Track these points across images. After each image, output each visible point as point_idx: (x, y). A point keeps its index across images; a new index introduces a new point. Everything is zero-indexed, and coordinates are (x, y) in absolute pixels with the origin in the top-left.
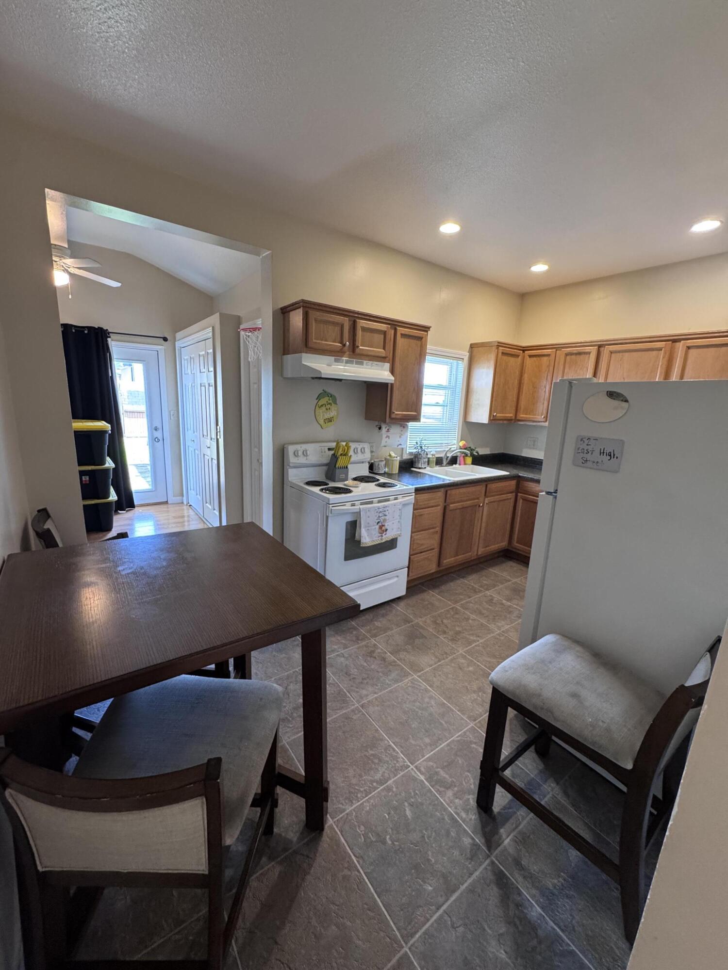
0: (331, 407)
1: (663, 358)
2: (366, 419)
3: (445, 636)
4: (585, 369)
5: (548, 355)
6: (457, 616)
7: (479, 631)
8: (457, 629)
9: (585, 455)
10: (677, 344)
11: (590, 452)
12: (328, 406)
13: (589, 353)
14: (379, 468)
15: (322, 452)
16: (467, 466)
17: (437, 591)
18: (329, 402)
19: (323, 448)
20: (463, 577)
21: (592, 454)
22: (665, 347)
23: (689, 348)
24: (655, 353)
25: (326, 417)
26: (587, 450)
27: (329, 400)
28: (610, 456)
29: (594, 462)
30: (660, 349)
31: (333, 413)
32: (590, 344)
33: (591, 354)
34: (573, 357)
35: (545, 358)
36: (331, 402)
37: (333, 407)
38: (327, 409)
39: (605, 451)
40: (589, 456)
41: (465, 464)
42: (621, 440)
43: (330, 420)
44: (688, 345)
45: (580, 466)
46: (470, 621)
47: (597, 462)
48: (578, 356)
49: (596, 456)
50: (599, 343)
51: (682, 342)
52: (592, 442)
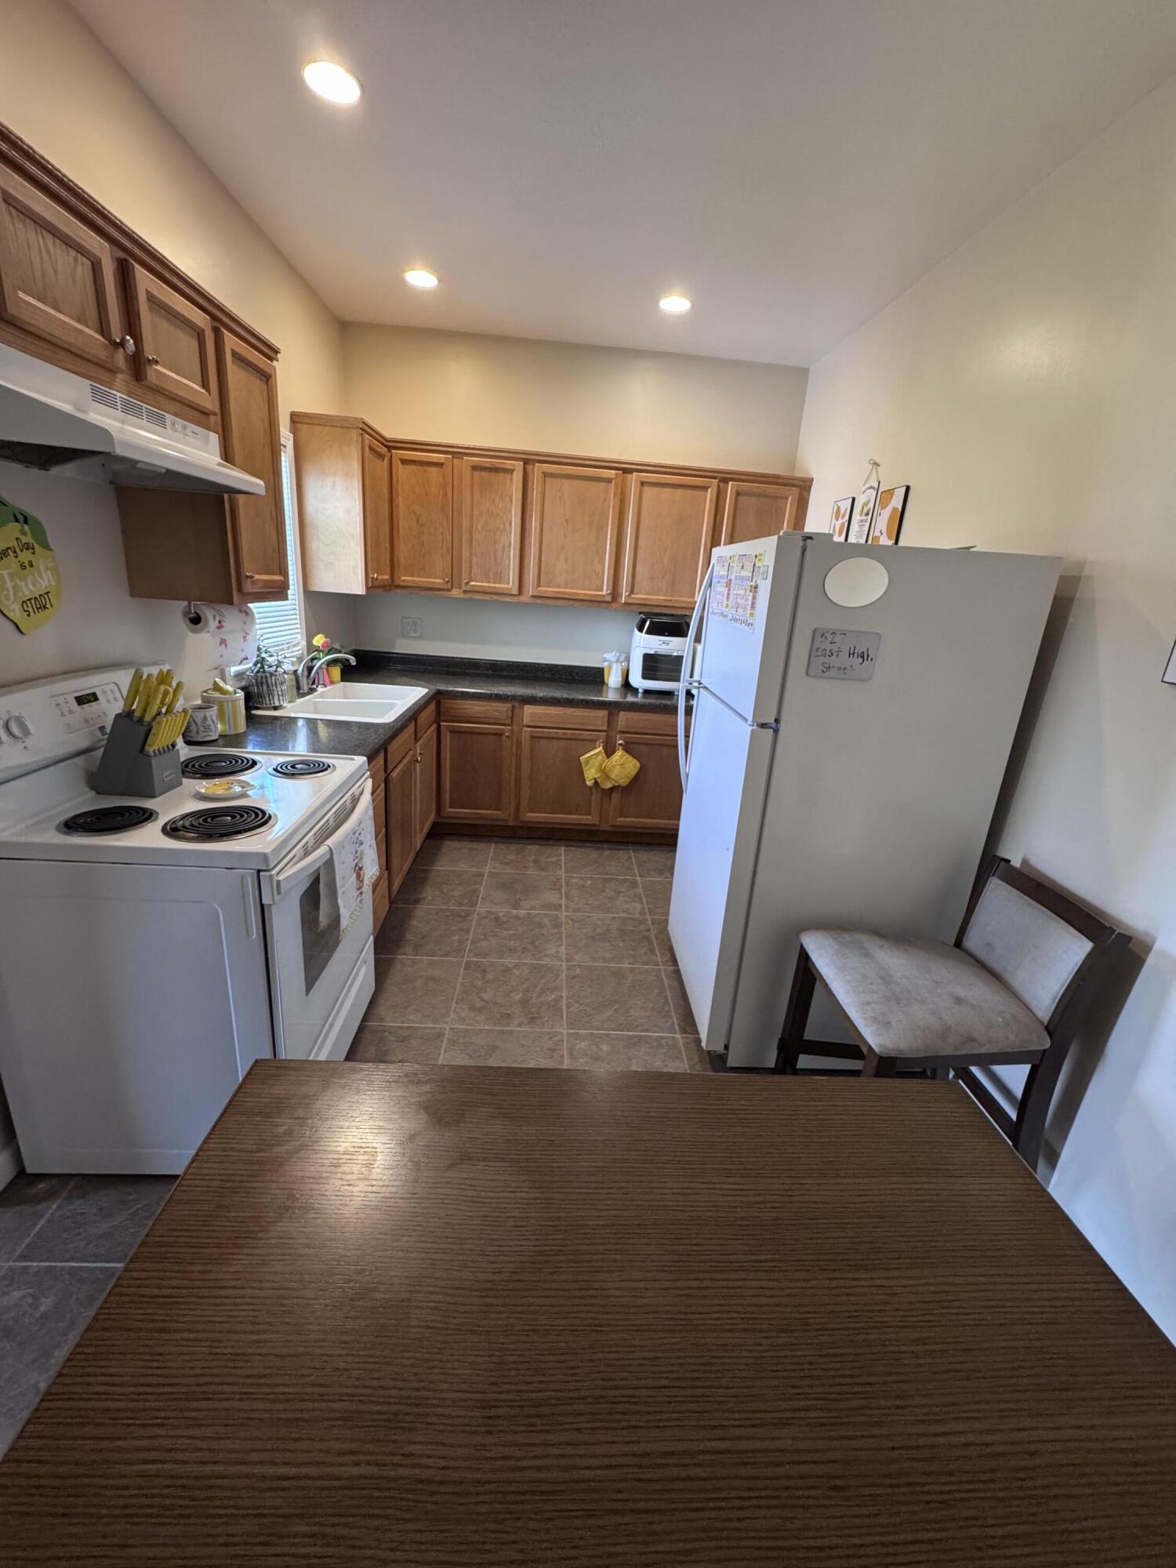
0: (33, 558)
1: (615, 494)
2: (132, 595)
3: (516, 1022)
4: (507, 498)
5: (440, 465)
6: (490, 976)
7: (543, 981)
8: (517, 998)
9: (827, 659)
10: (629, 476)
11: (835, 654)
12: (25, 557)
13: (511, 471)
14: (207, 728)
15: (63, 715)
16: (336, 685)
17: (409, 949)
18: (24, 539)
19: (61, 699)
20: (417, 901)
21: (837, 656)
22: (615, 479)
23: (643, 484)
24: (603, 485)
25: (28, 594)
26: (830, 651)
27: (24, 533)
28: (863, 657)
29: (840, 669)
30: (609, 481)
31: (42, 581)
32: (513, 455)
33: (515, 473)
34: (485, 474)
35: (433, 470)
36: (28, 539)
37: (41, 559)
38: (23, 567)
39: (856, 651)
40: (833, 661)
41: (332, 683)
42: (878, 634)
43: (40, 603)
44: (643, 480)
45: (820, 677)
46: (515, 971)
47: (845, 669)
48: (493, 475)
49: (843, 660)
50: (525, 457)
51: (635, 474)
52: (838, 638)
